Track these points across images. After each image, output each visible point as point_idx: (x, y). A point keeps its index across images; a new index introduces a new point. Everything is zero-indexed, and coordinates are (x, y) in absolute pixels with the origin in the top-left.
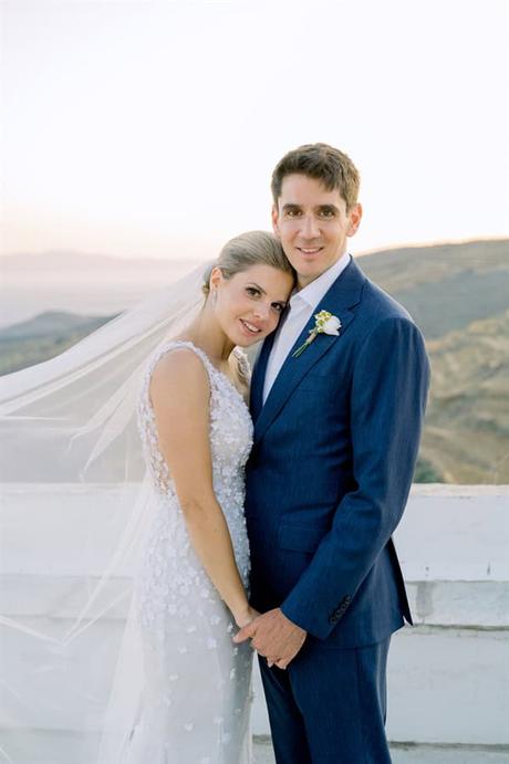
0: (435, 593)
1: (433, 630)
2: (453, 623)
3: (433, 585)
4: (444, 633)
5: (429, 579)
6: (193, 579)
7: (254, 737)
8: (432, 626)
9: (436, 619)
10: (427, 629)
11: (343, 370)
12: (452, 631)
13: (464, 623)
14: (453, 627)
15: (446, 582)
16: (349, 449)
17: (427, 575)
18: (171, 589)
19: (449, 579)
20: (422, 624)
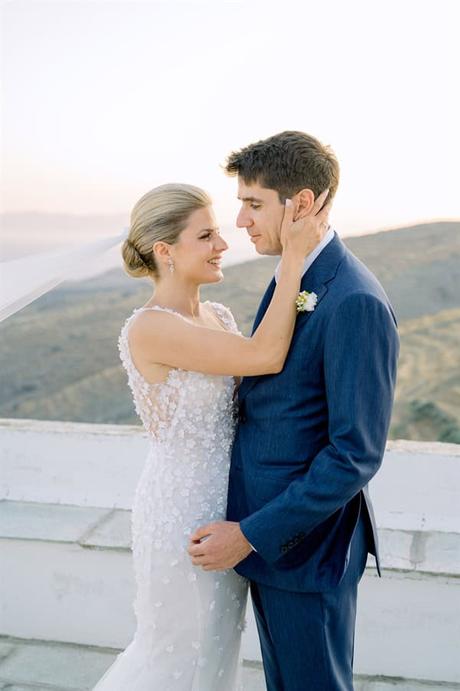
0: (429, 542)
1: (424, 576)
2: (442, 570)
3: (427, 534)
4: (433, 580)
5: (424, 529)
6: (177, 518)
7: (245, 661)
8: (422, 573)
9: (427, 567)
10: (418, 574)
11: (314, 341)
12: (440, 579)
13: (452, 572)
14: (442, 575)
15: (440, 532)
16: (325, 411)
17: (423, 526)
18: (157, 526)
19: (442, 530)
20: (413, 571)
